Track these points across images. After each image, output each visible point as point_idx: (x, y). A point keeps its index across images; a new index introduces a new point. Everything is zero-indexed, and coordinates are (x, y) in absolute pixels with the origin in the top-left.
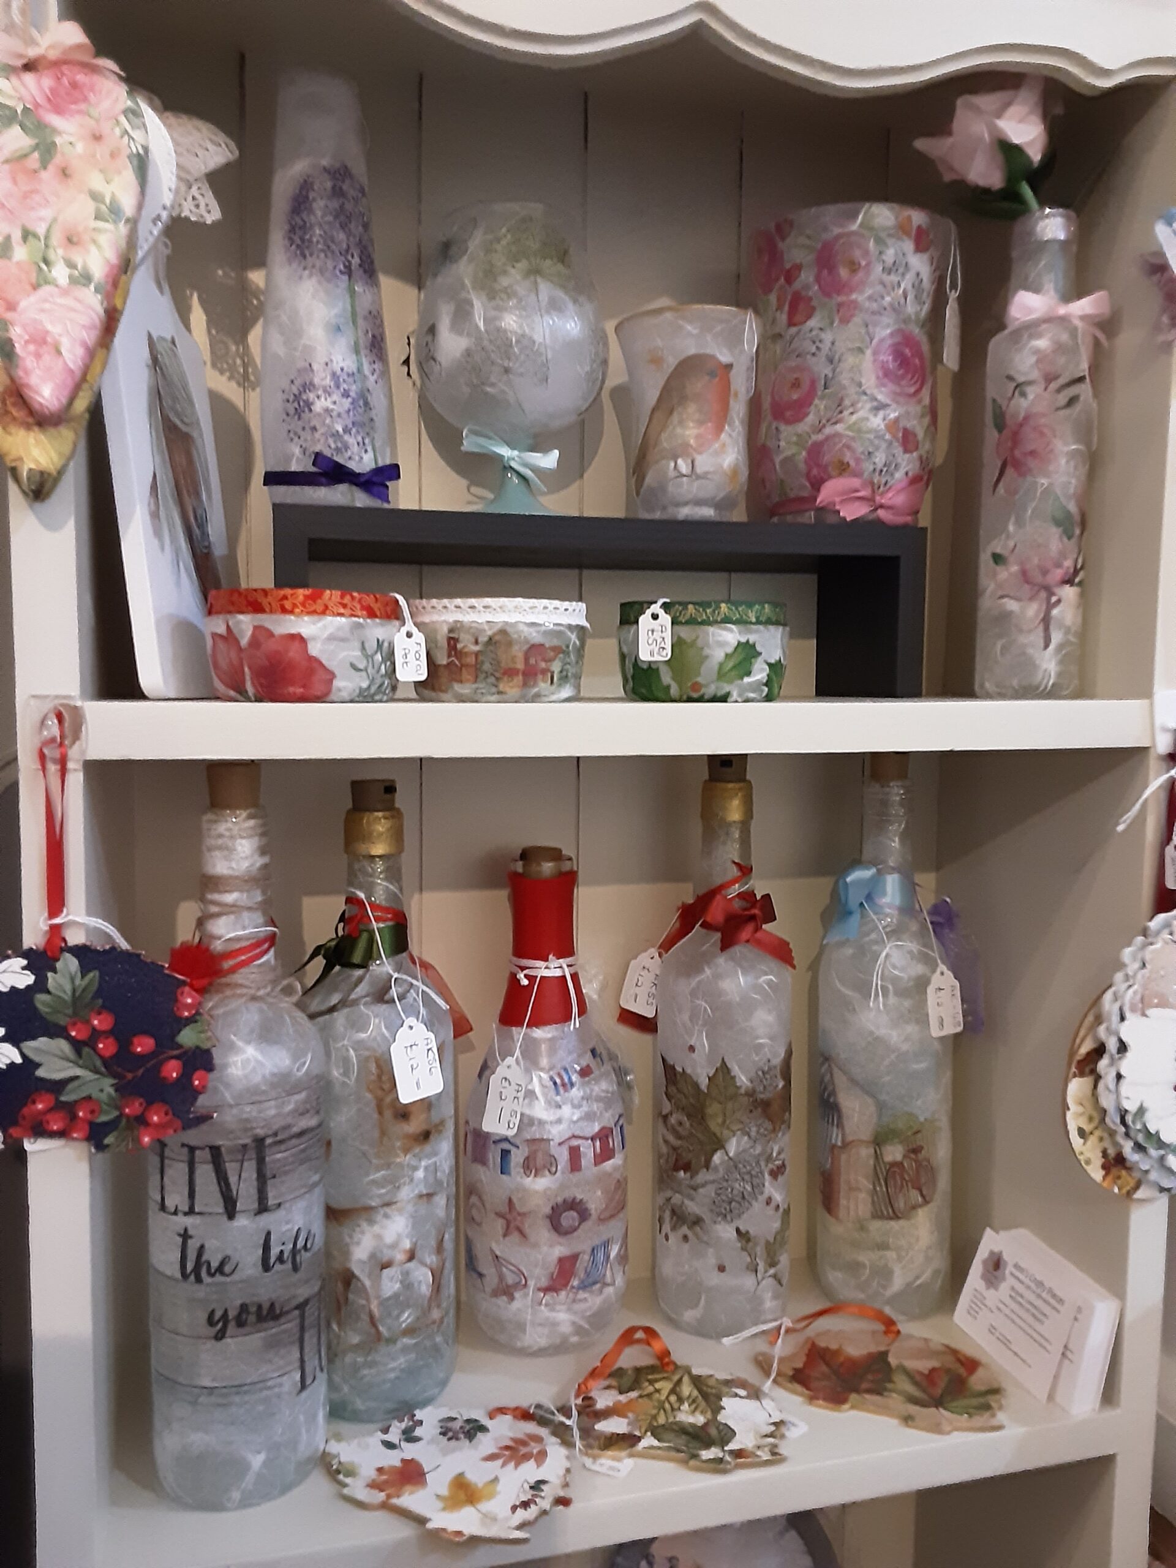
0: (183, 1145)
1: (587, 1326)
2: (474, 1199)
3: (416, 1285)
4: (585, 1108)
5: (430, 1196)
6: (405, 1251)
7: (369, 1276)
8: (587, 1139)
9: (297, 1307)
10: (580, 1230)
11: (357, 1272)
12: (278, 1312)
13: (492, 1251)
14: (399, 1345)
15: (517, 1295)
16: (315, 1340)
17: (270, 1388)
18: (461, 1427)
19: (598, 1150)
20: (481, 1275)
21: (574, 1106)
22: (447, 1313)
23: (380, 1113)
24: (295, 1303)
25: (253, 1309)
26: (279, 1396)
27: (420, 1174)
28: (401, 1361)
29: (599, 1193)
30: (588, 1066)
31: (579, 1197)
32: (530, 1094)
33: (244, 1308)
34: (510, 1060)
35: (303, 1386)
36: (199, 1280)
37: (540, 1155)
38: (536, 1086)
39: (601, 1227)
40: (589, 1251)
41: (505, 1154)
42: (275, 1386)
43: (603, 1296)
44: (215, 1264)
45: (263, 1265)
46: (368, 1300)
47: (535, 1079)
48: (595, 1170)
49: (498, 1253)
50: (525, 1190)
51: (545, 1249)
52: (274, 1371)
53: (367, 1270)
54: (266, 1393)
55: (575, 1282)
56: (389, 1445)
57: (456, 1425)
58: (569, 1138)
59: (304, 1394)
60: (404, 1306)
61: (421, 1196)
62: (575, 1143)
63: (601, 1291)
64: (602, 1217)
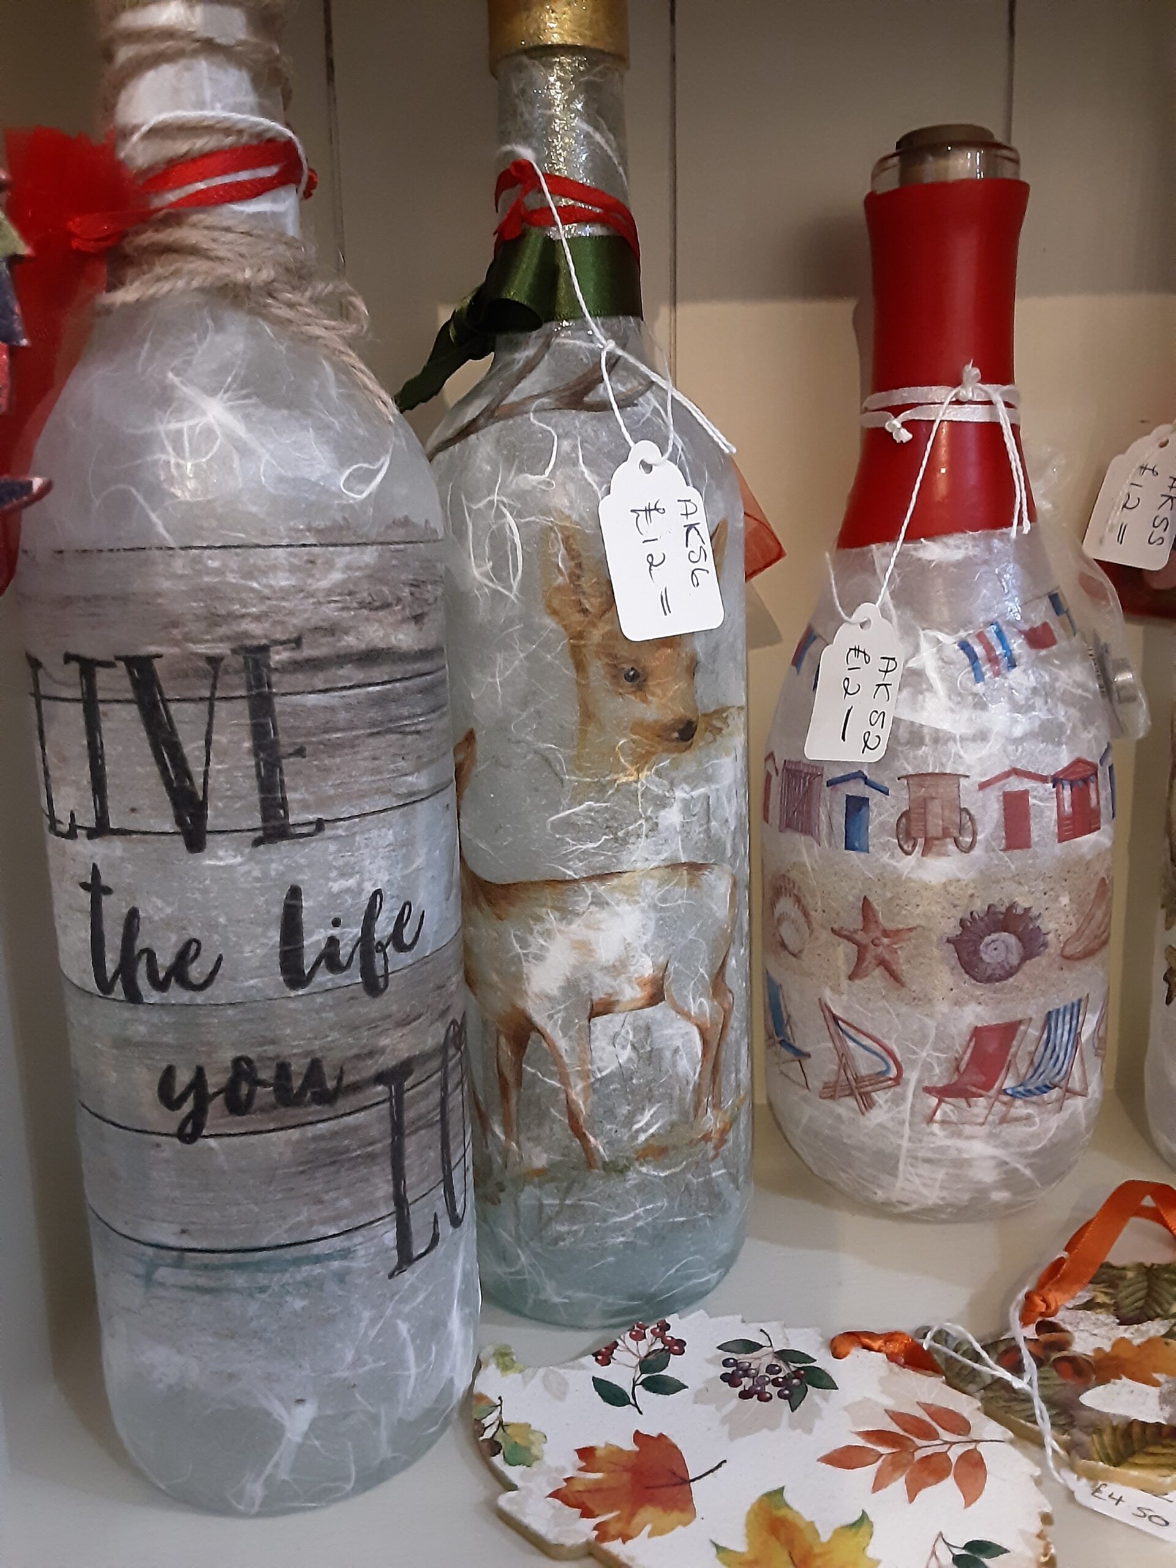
0: (68, 658)
1: (1028, 1172)
2: (785, 905)
3: (668, 1054)
4: (1040, 714)
5: (694, 868)
6: (642, 984)
7: (565, 1028)
8: (1043, 779)
9: (380, 1078)
10: (1019, 975)
11: (539, 1019)
12: (331, 1084)
13: (824, 1007)
14: (632, 1178)
15: (879, 1097)
16: (434, 1154)
17: (318, 1259)
18: (771, 1369)
19: (1067, 808)
20: (801, 1055)
21: (1017, 708)
22: (734, 1120)
23: (580, 666)
24: (371, 1067)
25: (266, 1074)
26: (341, 1278)
27: (672, 817)
28: (639, 1213)
29: (1065, 900)
30: (1045, 625)
31: (1023, 902)
32: (914, 679)
33: (242, 1069)
34: (866, 610)
35: (406, 1258)
36: (134, 996)
37: (935, 807)
38: (927, 659)
39: (1066, 974)
40: (1039, 1019)
41: (856, 806)
42: (329, 1257)
43: (1065, 1115)
44: (165, 960)
45: (285, 970)
46: (564, 1079)
47: (924, 645)
48: (1059, 848)
49: (837, 1012)
50: (898, 880)
51: (943, 1007)
52: (324, 1222)
53: (559, 1017)
54: (306, 1271)
55: (1009, 1083)
56: (612, 1395)
57: (759, 1361)
58: (1007, 775)
59: (409, 1277)
60: (643, 1098)
61: (674, 866)
62: (1016, 785)
63: (1060, 1102)
64: (1069, 951)
